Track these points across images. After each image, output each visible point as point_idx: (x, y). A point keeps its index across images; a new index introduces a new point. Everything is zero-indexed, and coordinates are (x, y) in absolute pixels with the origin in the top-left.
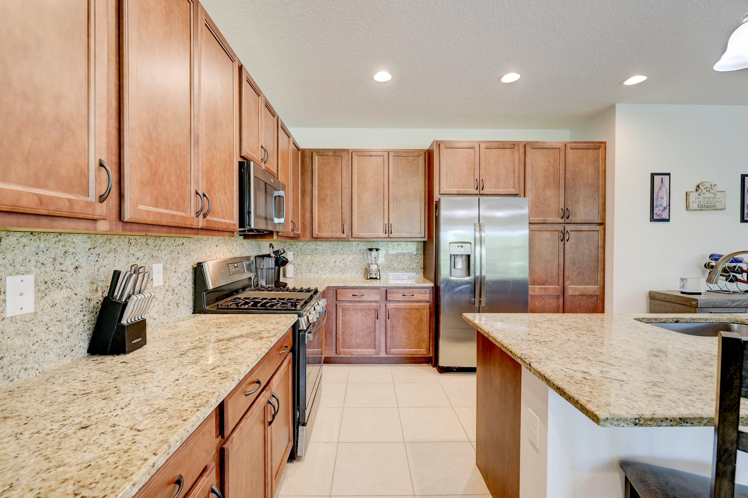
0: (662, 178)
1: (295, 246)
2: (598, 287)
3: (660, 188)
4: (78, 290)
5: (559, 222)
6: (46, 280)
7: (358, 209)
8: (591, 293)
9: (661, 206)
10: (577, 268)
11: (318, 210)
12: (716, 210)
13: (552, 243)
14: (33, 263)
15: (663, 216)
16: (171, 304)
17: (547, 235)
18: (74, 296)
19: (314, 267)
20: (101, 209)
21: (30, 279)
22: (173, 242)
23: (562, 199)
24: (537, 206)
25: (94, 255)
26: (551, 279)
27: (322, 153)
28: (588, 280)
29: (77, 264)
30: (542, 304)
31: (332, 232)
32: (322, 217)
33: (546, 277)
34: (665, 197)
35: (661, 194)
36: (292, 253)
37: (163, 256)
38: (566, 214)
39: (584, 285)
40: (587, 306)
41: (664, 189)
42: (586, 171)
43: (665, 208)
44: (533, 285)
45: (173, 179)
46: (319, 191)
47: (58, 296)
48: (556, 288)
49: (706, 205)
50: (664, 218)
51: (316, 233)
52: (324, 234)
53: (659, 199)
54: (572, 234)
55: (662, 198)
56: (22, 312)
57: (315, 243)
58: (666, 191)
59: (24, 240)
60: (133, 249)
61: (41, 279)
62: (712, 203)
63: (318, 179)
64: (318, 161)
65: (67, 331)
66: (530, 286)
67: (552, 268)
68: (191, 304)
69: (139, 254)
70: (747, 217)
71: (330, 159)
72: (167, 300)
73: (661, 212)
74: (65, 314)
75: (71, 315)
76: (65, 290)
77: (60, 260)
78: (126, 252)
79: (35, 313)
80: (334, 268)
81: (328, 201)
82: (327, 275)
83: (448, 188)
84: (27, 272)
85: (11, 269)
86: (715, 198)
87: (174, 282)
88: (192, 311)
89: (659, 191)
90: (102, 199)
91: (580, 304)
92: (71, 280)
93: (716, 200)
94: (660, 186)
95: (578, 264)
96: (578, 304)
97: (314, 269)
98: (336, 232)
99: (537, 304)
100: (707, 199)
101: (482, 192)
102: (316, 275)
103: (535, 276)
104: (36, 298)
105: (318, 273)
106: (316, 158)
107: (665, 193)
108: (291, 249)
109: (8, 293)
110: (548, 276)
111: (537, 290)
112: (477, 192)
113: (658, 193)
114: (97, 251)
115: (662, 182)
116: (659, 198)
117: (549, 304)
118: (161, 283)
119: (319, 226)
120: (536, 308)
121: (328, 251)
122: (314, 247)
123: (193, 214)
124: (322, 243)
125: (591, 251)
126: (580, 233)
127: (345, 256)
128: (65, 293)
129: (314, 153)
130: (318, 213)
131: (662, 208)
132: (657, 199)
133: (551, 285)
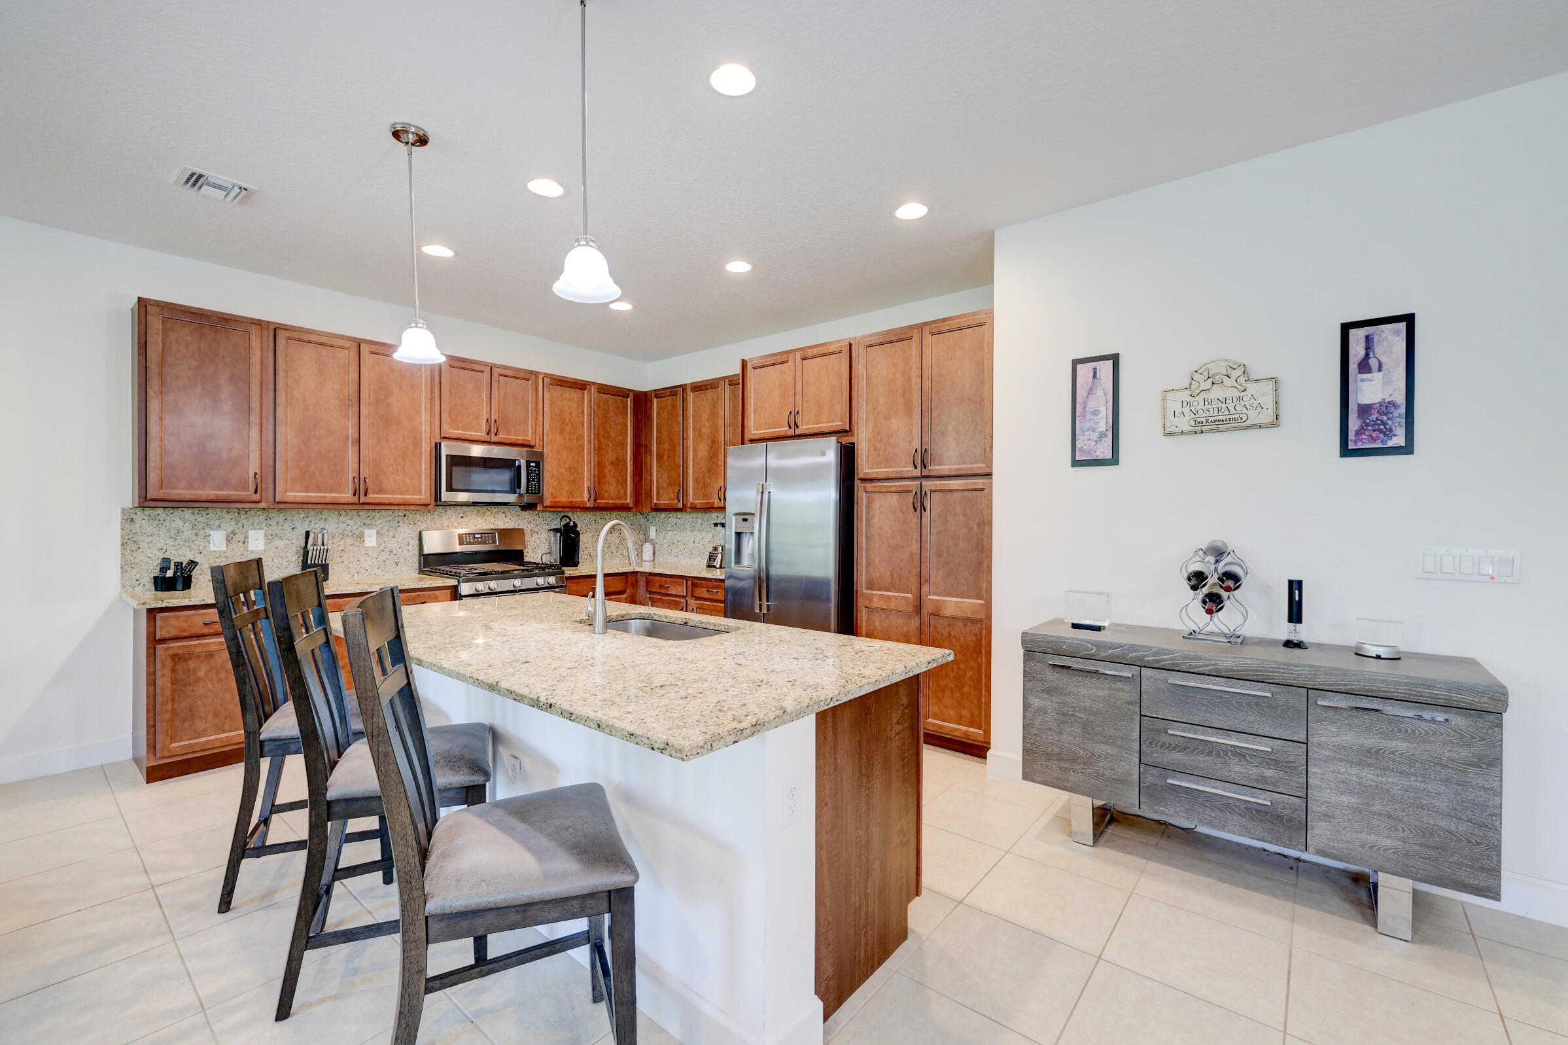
0: (1095, 369)
1: (657, 519)
2: (982, 602)
3: (1090, 391)
4: (295, 541)
5: (910, 475)
6: (272, 533)
7: (693, 467)
8: (969, 615)
9: (1094, 431)
10: (944, 563)
11: (657, 471)
12: (1247, 428)
13: (900, 514)
14: (264, 524)
15: (1097, 453)
16: (388, 561)
17: (893, 499)
18: (291, 545)
21: (262, 533)
22: (391, 513)
23: (916, 431)
24: (877, 448)
25: (307, 521)
26: (901, 580)
27: (659, 394)
28: (965, 588)
29: (294, 526)
30: (885, 625)
31: (669, 500)
32: (660, 480)
33: (892, 576)
34: (1103, 409)
35: (1092, 404)
37: (377, 524)
38: (922, 459)
39: (958, 596)
40: (962, 639)
41: (1100, 393)
42: (960, 372)
43: (1102, 435)
44: (871, 589)
48: (906, 598)
49: (1210, 419)
50: (1101, 456)
51: (656, 501)
52: (662, 503)
53: (1089, 416)
54: (937, 496)
55: (1095, 413)
56: (256, 549)
58: (1106, 394)
59: (259, 513)
60: (342, 519)
61: (269, 533)
62: (1232, 410)
63: (657, 430)
64: (657, 405)
65: (286, 564)
66: (865, 591)
67: (901, 560)
70: (1355, 442)
71: (667, 400)
72: (382, 558)
73: (1093, 443)
74: (285, 554)
75: (288, 555)
76: (284, 540)
77: (282, 524)
78: (336, 520)
79: (265, 550)
81: (666, 458)
83: (758, 430)
84: (261, 529)
85: (252, 527)
86: (1240, 399)
88: (416, 571)
89: (1087, 397)
91: (950, 634)
92: (289, 535)
93: (1243, 403)
94: (1089, 386)
95: (945, 555)
96: (946, 634)
98: (673, 500)
99: (877, 624)
100: (1216, 404)
101: (796, 432)
103: (874, 574)
104: (265, 543)
107: (1102, 400)
108: (654, 523)
109: (250, 538)
110: (895, 576)
111: (875, 600)
112: (791, 432)
113: (1085, 403)
114: (309, 519)
115: (1095, 376)
116: (1088, 414)
117: (897, 627)
118: (374, 544)
119: (657, 493)
120: (876, 632)
123: (350, 494)
125: (970, 529)
126: (949, 495)
127: (704, 534)
128: (285, 542)
129: (652, 395)
130: (657, 474)
131: (1095, 436)
132: (1084, 415)
133: (899, 591)
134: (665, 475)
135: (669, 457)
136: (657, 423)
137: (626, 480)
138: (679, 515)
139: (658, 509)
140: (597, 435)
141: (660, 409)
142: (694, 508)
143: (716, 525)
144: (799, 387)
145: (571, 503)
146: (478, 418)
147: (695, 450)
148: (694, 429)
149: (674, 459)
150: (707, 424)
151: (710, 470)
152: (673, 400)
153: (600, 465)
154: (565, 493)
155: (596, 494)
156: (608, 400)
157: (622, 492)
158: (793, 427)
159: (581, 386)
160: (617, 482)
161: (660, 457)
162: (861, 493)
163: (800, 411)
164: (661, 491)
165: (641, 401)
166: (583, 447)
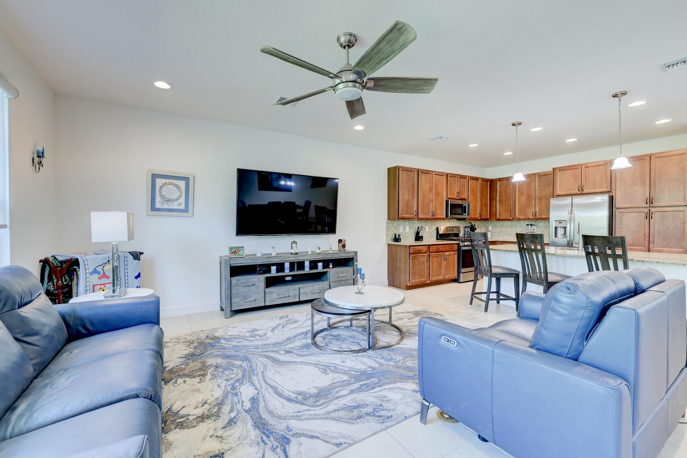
1: (492, 224)
5: (644, 206)
7: (518, 205)
10: (662, 236)
11: (499, 206)
13: (639, 220)
17: (634, 215)
18: (413, 231)
19: (501, 233)
20: (416, 217)
22: (431, 222)
23: (647, 191)
25: (415, 224)
27: (500, 180)
29: (413, 226)
31: (506, 216)
32: (500, 210)
36: (491, 227)
38: (650, 201)
45: (427, 210)
46: (499, 198)
47: (411, 230)
48: (641, 249)
51: (498, 217)
52: (502, 218)
54: (657, 214)
57: (502, 222)
63: (499, 193)
64: (499, 184)
68: (436, 237)
69: (423, 224)
71: (504, 182)
72: (429, 235)
77: (411, 226)
80: (511, 234)
81: (504, 202)
82: (508, 238)
83: (561, 192)
87: (431, 231)
88: (436, 239)
90: (416, 216)
92: (413, 229)
95: (662, 234)
97: (501, 234)
98: (508, 217)
101: (583, 192)
102: (502, 237)
105: (503, 236)
106: (498, 183)
108: (491, 225)
112: (580, 192)
118: (428, 230)
119: (499, 214)
121: (508, 226)
122: (502, 224)
123: (431, 216)
124: (505, 222)
126: (664, 213)
129: (497, 180)
133: (637, 246)
134: (504, 208)
135: (505, 202)
136: (499, 190)
137: (488, 210)
138: (511, 222)
139: (499, 220)
140: (481, 195)
141: (500, 185)
142: (519, 219)
143: (528, 225)
144: (583, 177)
145: (475, 218)
146: (455, 192)
147: (519, 199)
148: (519, 192)
149: (508, 202)
150: (526, 190)
151: (527, 206)
152: (507, 182)
153: (481, 205)
154: (473, 215)
155: (481, 215)
156: (483, 183)
157: (487, 214)
158: (580, 191)
159: (477, 179)
160: (485, 211)
161: (501, 202)
162: (617, 214)
163: (584, 186)
164: (501, 214)
165: (492, 183)
166: (477, 199)
